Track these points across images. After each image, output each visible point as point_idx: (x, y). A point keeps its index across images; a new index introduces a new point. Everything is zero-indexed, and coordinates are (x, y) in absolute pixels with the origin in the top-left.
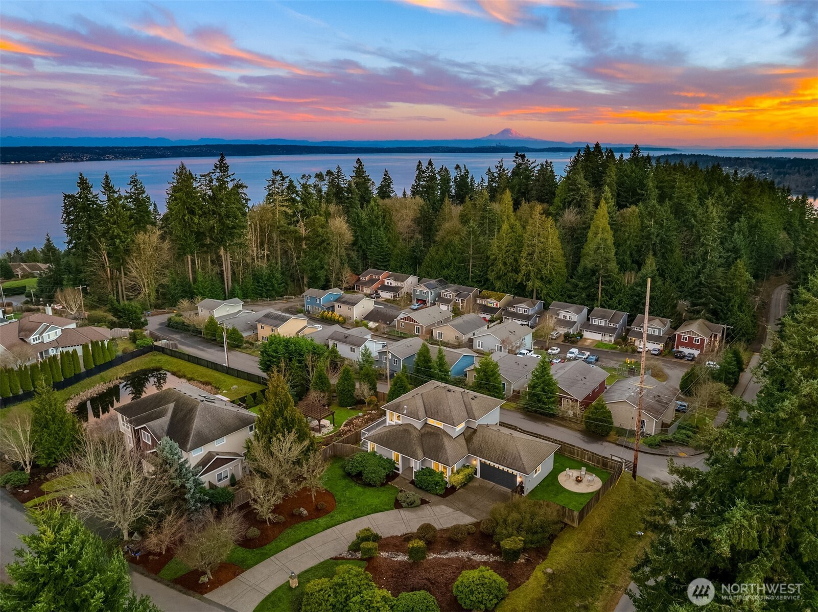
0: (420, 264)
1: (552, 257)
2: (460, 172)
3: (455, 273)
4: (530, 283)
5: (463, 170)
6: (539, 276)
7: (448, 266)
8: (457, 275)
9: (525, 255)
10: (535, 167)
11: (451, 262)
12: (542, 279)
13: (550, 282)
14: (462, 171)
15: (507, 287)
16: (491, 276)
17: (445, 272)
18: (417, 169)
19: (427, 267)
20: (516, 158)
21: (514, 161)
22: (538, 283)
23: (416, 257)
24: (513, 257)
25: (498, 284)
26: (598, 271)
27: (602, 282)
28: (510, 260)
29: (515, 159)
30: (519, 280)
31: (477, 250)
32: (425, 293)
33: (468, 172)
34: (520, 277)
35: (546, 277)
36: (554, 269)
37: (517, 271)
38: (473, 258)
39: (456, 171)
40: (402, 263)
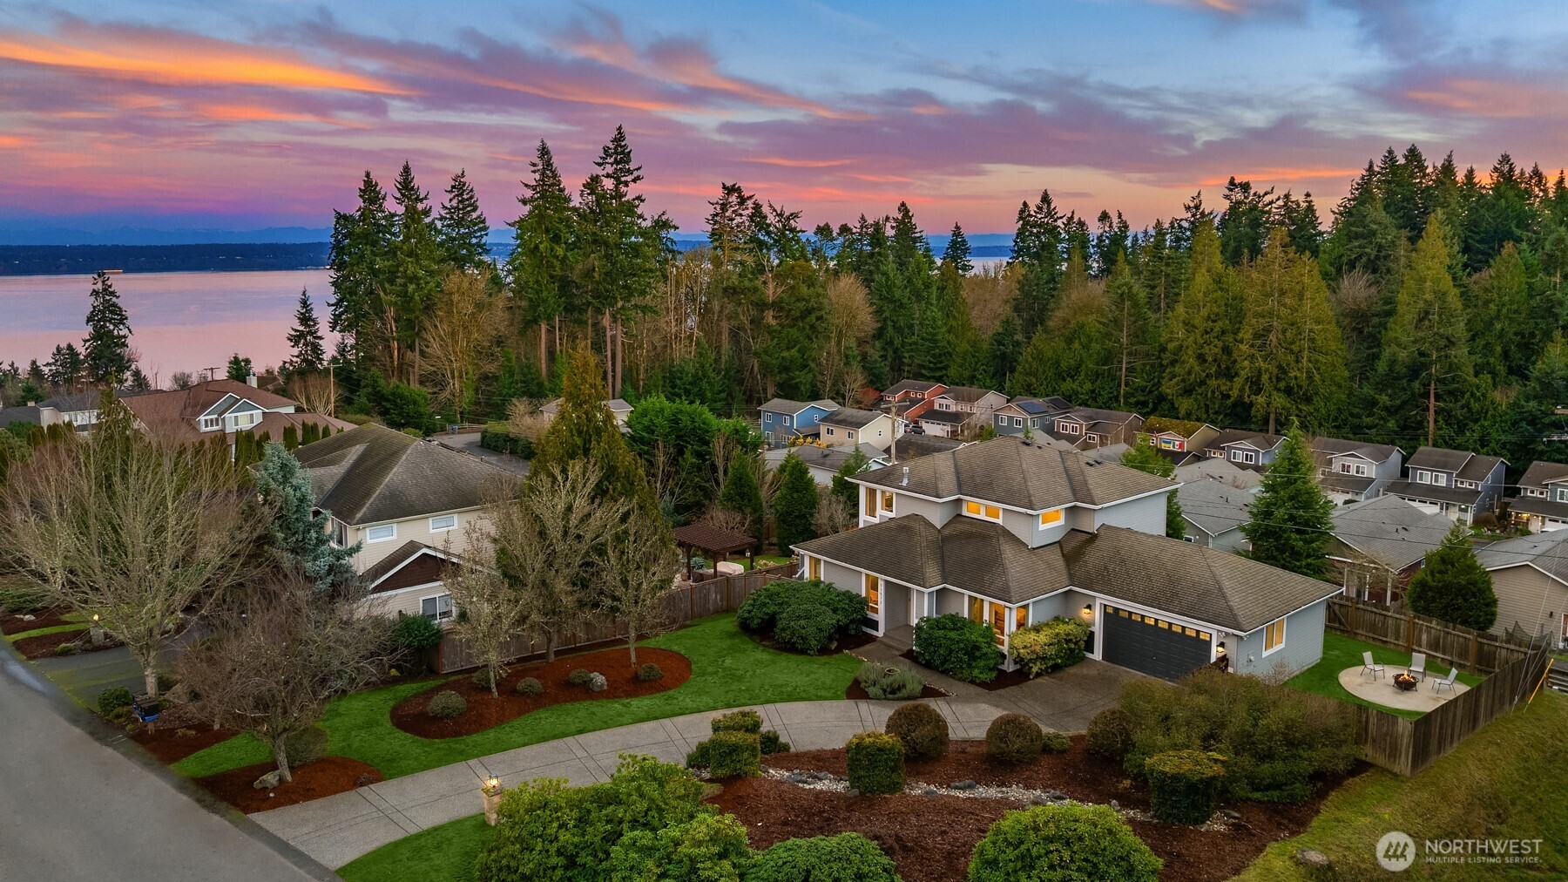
0: (1012, 370)
1: (1313, 340)
2: (1110, 227)
3: (1088, 386)
4: (1260, 399)
5: (1115, 220)
6: (1282, 385)
7: (1073, 373)
8: (1093, 391)
9: (1248, 336)
10: (1271, 203)
11: (1080, 365)
12: (1288, 391)
13: (1308, 400)
14: (1114, 225)
15: (1207, 411)
16: (1169, 388)
17: (1068, 385)
19: (1028, 374)
20: (1231, 190)
21: (1226, 197)
22: (1279, 400)
23: (1004, 356)
24: (1220, 344)
25: (1185, 405)
26: (1425, 366)
27: (1436, 395)
28: (1212, 351)
29: (1227, 192)
30: (1235, 393)
31: (1139, 335)
32: (1018, 423)
33: (1126, 227)
34: (1236, 388)
35: (1300, 387)
36: (1318, 369)
37: (1229, 374)
38: (1129, 354)
39: (1099, 224)
40: (974, 370)
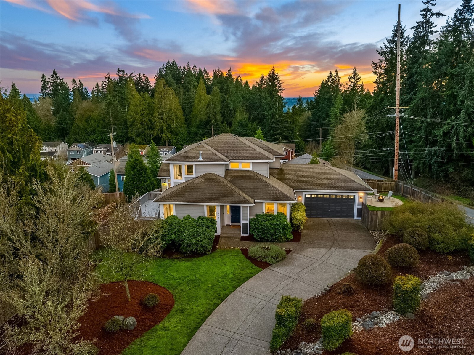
0: (67, 134)
1: (176, 115)
2: (76, 85)
3: (100, 137)
4: (164, 135)
5: (78, 82)
6: (169, 130)
7: (93, 132)
8: (102, 139)
9: (157, 115)
11: (95, 130)
12: (171, 132)
13: (177, 134)
14: (78, 84)
15: (146, 141)
16: (132, 134)
17: (93, 137)
18: (42, 80)
19: (75, 135)
22: (170, 135)
23: (63, 129)
24: (147, 118)
25: (139, 140)
26: (210, 121)
27: (213, 129)
28: (146, 120)
30: (155, 134)
31: (116, 118)
32: (78, 152)
33: (82, 85)
34: (155, 132)
35: (174, 131)
36: (179, 124)
37: (151, 128)
38: (114, 124)
39: (72, 83)
40: (50, 135)
